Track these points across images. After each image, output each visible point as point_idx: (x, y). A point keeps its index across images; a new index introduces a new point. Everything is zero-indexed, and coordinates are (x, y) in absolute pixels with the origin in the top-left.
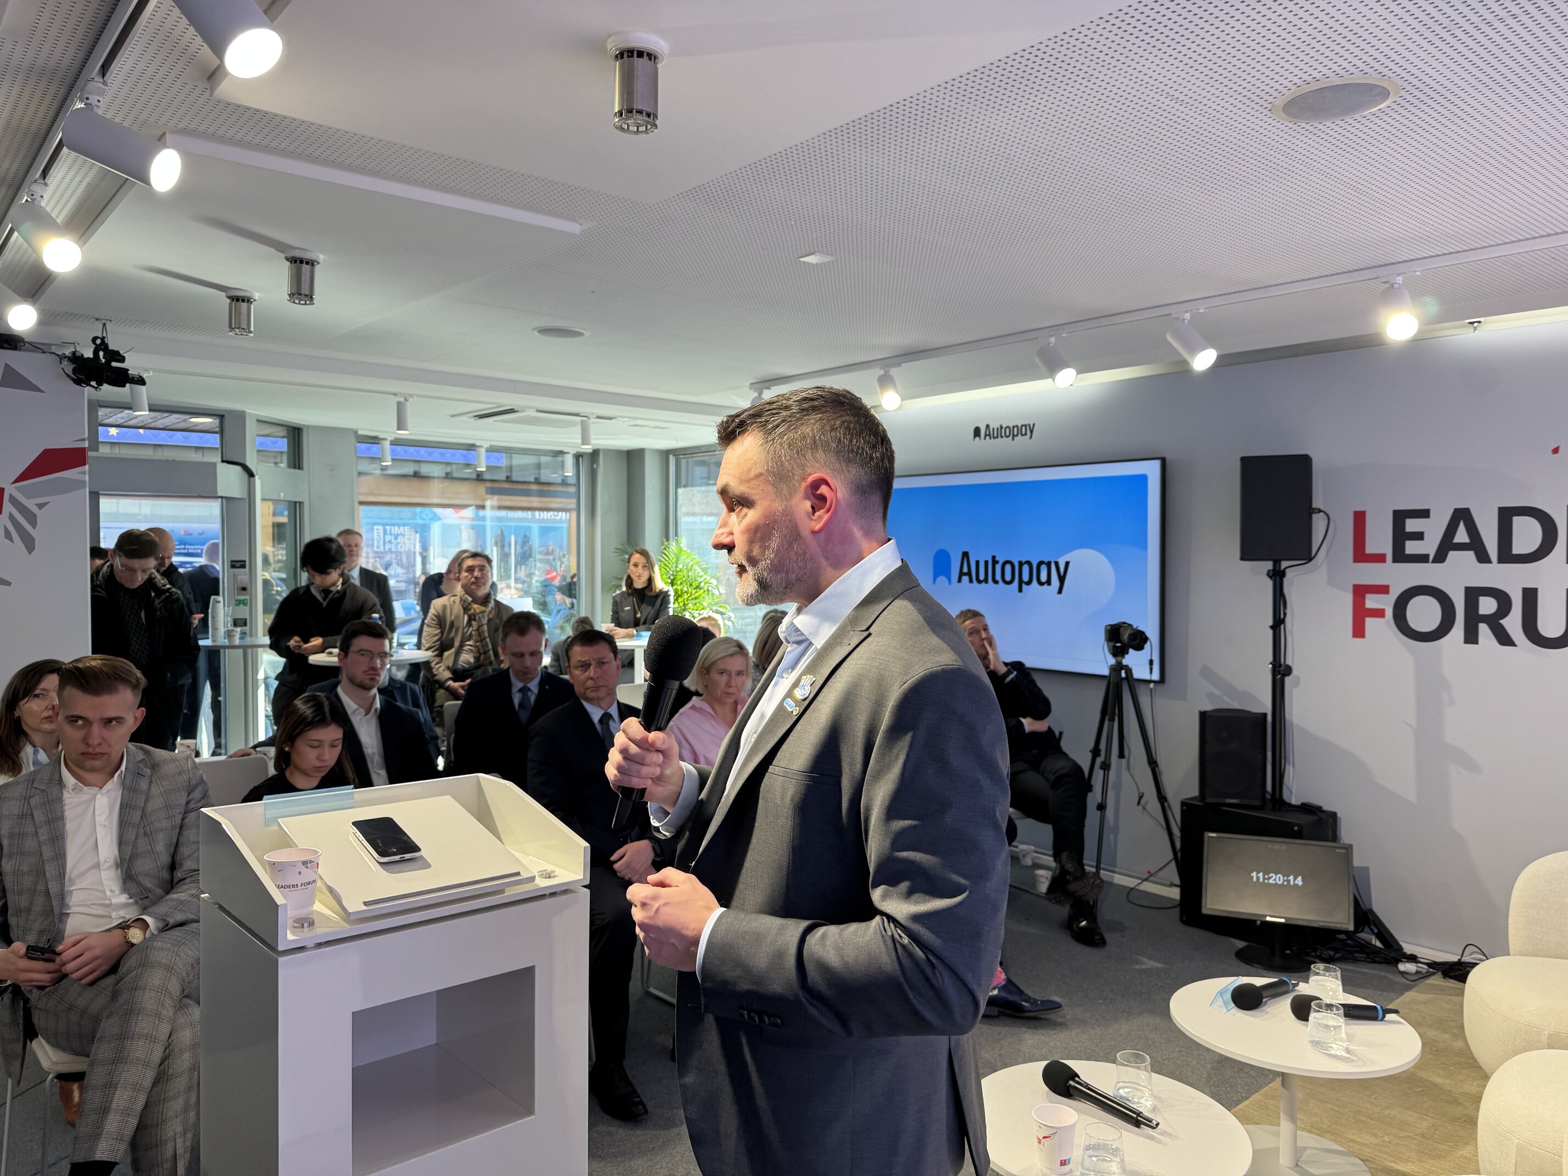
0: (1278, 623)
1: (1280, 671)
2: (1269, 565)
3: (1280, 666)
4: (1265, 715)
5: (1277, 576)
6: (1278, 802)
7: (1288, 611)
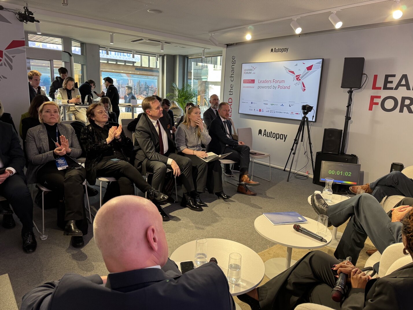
0: (349, 106)
1: (348, 118)
2: (349, 89)
3: (348, 117)
4: (342, 130)
5: (351, 92)
6: (343, 153)
7: (352, 102)
